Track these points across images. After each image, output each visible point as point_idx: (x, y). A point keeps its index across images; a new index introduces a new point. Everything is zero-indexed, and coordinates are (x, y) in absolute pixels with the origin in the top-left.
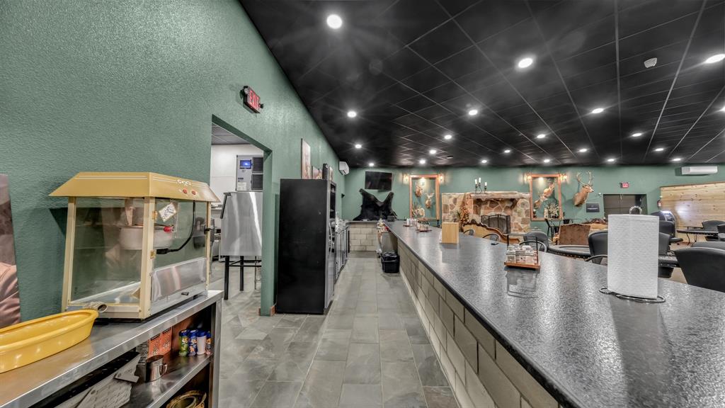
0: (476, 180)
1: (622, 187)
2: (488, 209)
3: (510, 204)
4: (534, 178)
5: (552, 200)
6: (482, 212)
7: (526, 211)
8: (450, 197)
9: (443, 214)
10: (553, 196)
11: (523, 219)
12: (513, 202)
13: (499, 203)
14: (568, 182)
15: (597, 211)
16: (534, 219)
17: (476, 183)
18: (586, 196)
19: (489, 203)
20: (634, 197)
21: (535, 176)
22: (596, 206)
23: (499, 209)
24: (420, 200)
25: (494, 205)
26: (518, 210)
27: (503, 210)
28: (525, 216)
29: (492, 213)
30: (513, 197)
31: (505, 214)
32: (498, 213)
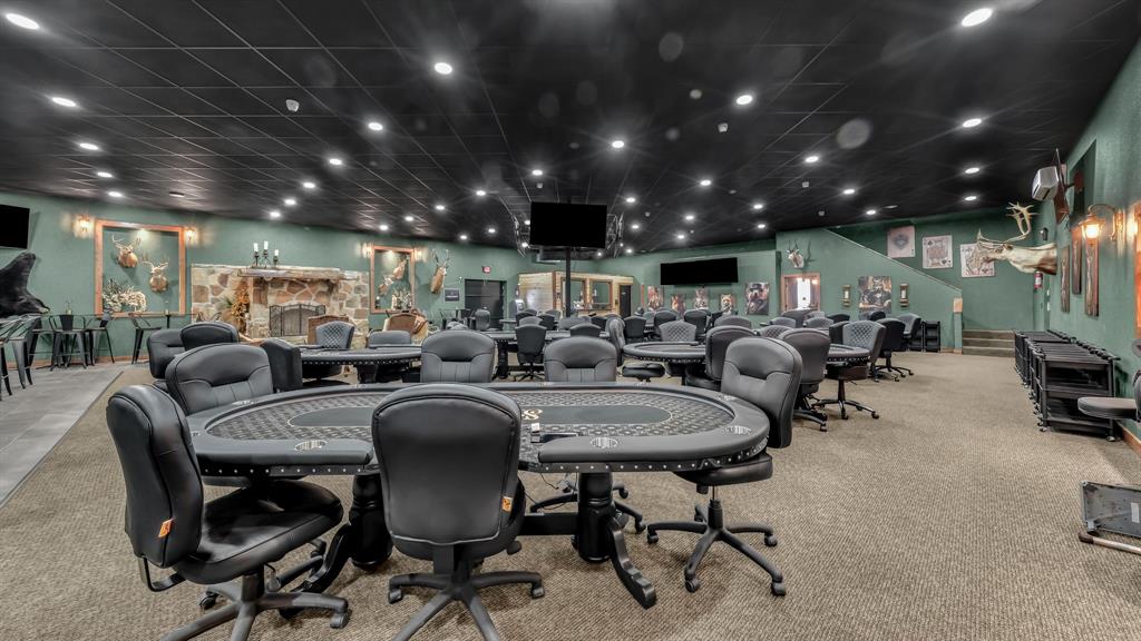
0: (256, 246)
1: (483, 271)
2: (285, 294)
3: (325, 289)
4: (379, 252)
5: (403, 283)
6: (271, 300)
7: (363, 300)
8: (213, 272)
9: (194, 304)
10: (405, 278)
11: (357, 311)
12: (331, 286)
13: (306, 285)
14: (425, 260)
15: (458, 299)
16: (377, 311)
17: (257, 250)
19: (286, 286)
20: (495, 285)
21: (378, 248)
23: (307, 295)
24: (131, 276)
25: (297, 289)
26: (349, 297)
27: (314, 297)
28: (360, 307)
29: (293, 301)
30: (326, 278)
31: (316, 304)
32: (303, 302)
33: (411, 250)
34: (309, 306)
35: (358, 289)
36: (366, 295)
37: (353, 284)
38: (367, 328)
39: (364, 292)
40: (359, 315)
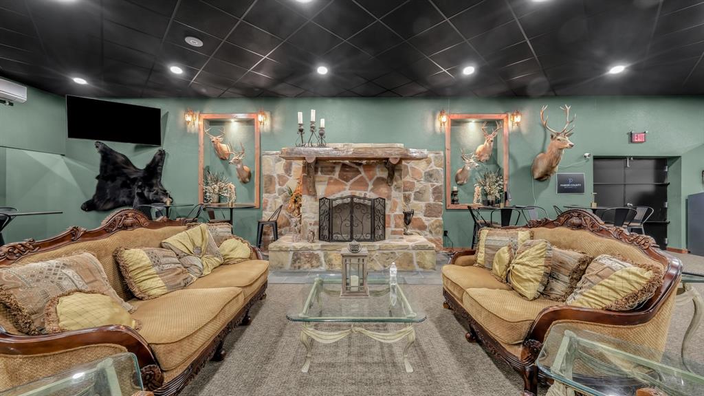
0: (300, 115)
1: (631, 141)
2: (336, 182)
4: (456, 123)
5: (491, 167)
6: (321, 190)
7: (436, 191)
9: (265, 196)
10: (493, 159)
11: (429, 206)
12: (392, 168)
13: (361, 169)
14: (523, 129)
15: (580, 190)
16: (453, 207)
17: (301, 121)
18: (557, 158)
19: (338, 169)
20: (651, 163)
21: (456, 117)
22: (580, 180)
23: (362, 183)
24: (227, 167)
25: (350, 174)
26: (418, 186)
27: (371, 187)
28: (432, 201)
29: (345, 192)
30: (384, 156)
31: (373, 196)
32: (357, 193)
33: (503, 116)
34: (365, 198)
35: (430, 175)
36: (440, 183)
37: (422, 167)
38: (442, 231)
39: (437, 180)
40: (430, 211)
